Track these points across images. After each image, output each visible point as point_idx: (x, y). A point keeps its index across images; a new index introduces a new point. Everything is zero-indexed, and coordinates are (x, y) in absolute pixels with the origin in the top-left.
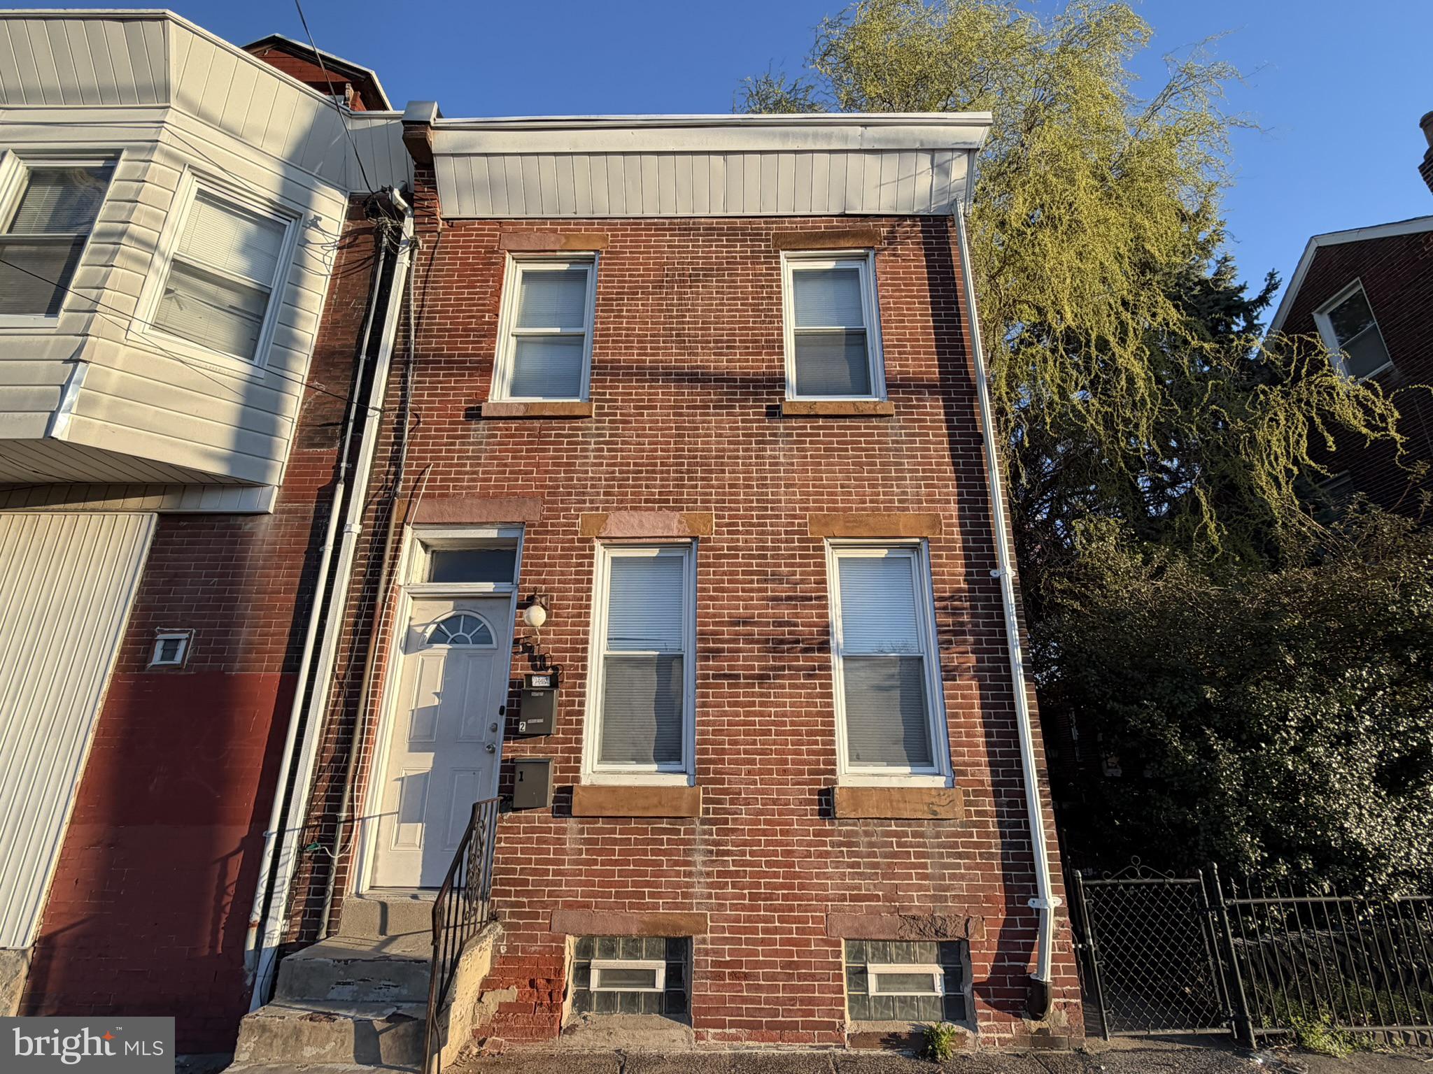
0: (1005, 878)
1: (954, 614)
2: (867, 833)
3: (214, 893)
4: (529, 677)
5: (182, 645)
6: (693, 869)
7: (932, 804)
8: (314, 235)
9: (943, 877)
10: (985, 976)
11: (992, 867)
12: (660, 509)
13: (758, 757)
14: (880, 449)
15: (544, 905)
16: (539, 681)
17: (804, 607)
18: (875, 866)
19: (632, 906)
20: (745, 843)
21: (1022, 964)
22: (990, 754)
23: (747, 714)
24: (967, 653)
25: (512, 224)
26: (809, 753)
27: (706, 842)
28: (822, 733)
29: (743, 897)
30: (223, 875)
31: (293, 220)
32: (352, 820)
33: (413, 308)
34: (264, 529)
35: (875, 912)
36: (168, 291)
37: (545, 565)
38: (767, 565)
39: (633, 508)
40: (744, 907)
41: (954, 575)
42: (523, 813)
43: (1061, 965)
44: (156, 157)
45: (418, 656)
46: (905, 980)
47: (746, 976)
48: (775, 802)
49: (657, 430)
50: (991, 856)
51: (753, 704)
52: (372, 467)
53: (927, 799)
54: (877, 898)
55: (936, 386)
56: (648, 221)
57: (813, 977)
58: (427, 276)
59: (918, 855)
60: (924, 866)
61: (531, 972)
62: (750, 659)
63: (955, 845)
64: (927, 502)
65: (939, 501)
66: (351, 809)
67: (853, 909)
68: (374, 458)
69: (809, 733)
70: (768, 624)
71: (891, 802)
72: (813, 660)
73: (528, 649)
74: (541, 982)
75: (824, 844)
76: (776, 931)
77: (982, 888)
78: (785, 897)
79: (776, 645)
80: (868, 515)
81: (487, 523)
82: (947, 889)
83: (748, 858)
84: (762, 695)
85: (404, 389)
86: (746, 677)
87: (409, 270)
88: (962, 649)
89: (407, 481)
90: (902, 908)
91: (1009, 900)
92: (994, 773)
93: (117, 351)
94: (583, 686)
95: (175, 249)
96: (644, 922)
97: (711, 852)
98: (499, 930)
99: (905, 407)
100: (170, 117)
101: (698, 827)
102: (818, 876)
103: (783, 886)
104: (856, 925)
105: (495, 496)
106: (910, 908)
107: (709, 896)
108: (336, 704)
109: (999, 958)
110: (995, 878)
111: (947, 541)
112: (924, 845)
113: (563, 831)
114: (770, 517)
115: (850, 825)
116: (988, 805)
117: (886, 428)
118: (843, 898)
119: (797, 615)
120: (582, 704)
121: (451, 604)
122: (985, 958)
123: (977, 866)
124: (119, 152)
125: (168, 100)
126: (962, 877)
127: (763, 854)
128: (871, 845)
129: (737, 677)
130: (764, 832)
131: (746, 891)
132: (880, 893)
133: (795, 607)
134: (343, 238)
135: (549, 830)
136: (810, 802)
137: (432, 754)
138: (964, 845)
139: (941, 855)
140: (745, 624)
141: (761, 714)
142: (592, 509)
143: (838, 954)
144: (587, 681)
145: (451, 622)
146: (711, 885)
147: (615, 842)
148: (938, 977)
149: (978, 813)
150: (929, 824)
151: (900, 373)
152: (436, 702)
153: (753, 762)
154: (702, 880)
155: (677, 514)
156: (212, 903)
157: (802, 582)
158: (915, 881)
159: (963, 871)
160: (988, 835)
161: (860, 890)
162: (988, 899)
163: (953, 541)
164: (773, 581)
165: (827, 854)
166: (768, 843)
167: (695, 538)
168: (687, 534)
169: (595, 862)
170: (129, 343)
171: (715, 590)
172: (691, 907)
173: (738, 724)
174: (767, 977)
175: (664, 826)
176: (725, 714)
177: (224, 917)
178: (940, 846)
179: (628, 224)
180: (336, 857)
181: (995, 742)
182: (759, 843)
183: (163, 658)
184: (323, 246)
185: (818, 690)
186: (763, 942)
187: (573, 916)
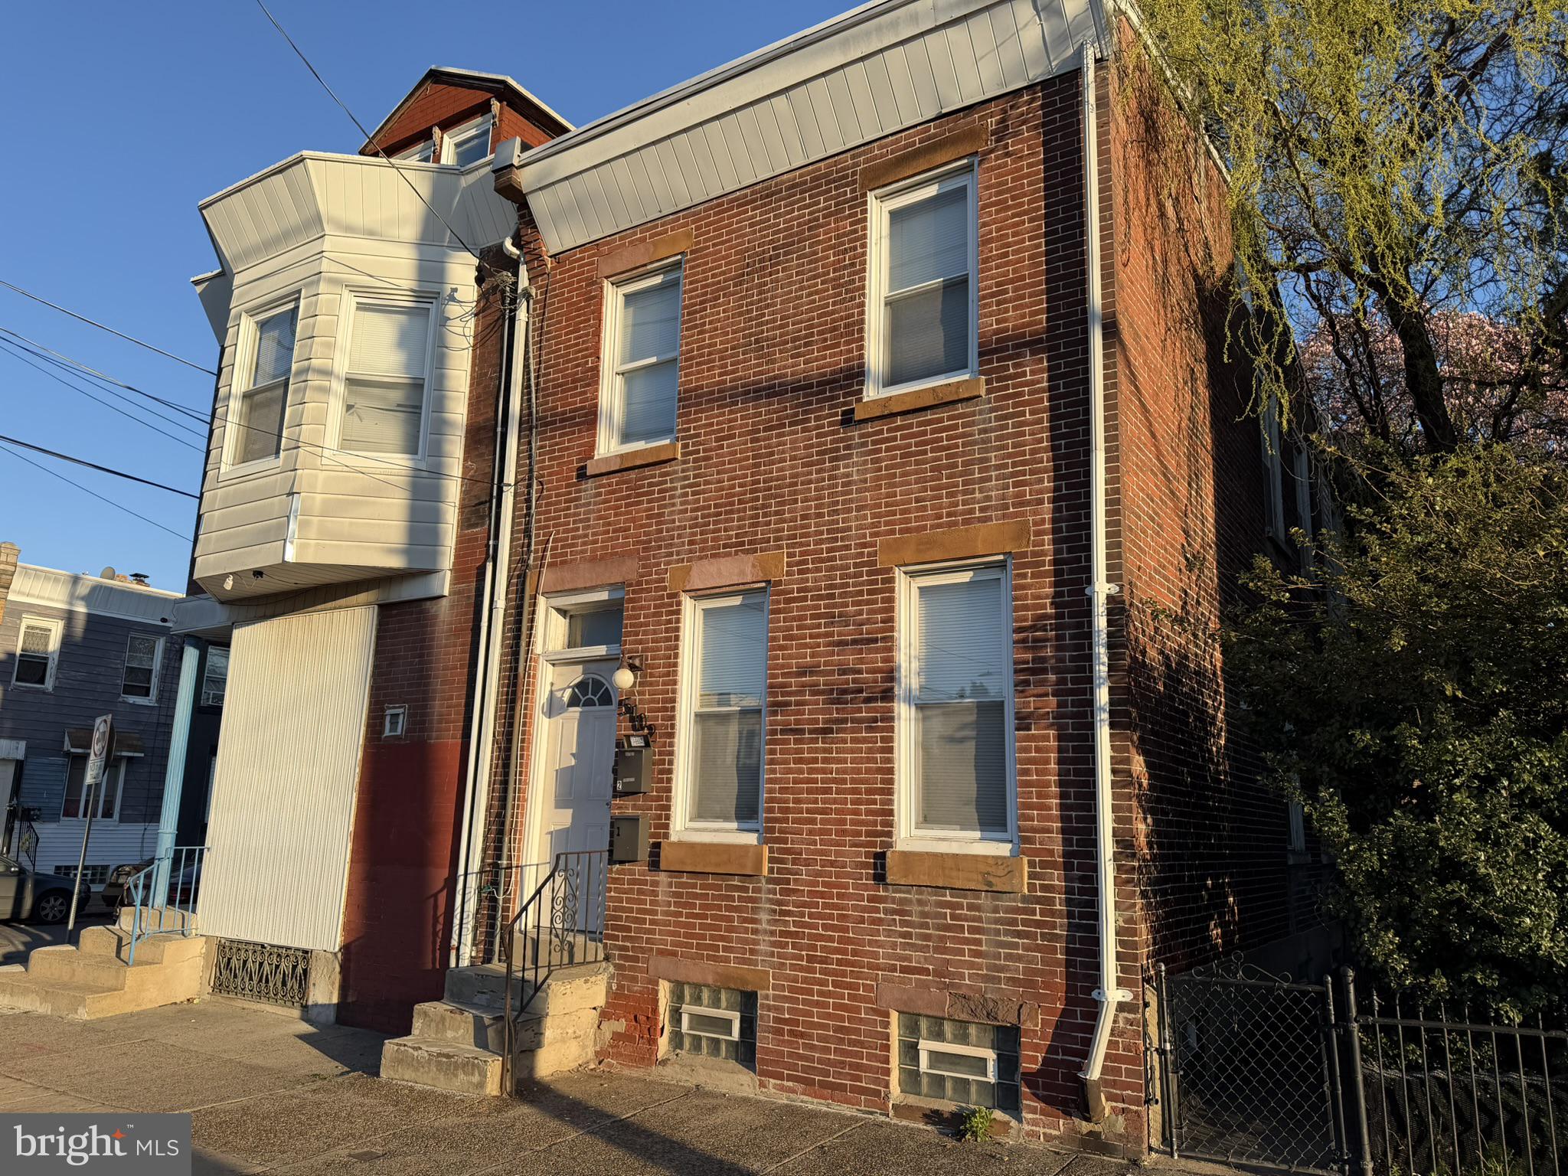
0: (1069, 964)
1: (1034, 648)
2: (920, 902)
3: (431, 922)
4: (628, 737)
5: (401, 717)
6: (758, 926)
7: (988, 874)
8: (453, 310)
9: (998, 956)
10: (1035, 1067)
11: (1054, 950)
12: (736, 553)
13: (819, 817)
14: (964, 445)
15: (643, 950)
16: (636, 742)
17: (869, 651)
18: (927, 937)
19: (709, 957)
20: (804, 905)
21: (1078, 1060)
22: (1063, 819)
23: (811, 771)
24: (1047, 695)
25: (608, 243)
26: (869, 812)
27: (771, 902)
28: (881, 792)
29: (801, 958)
30: (436, 907)
31: (434, 301)
32: (511, 868)
33: (532, 368)
34: (444, 611)
35: (925, 985)
36: (349, 407)
37: (641, 625)
38: (834, 606)
39: (714, 556)
40: (802, 969)
41: (1039, 597)
42: (627, 866)
43: (1124, 1066)
44: (322, 287)
45: (558, 720)
46: (958, 1061)
47: (802, 1035)
48: (832, 864)
49: (736, 462)
50: (1055, 938)
51: (815, 760)
52: (511, 542)
53: (982, 868)
54: (926, 972)
55: (1040, 341)
56: (730, 197)
57: (861, 1044)
58: (542, 327)
59: (972, 930)
60: (978, 942)
61: (635, 1008)
62: (814, 711)
63: (1014, 922)
64: (1014, 505)
65: (1029, 503)
66: (510, 858)
67: (902, 981)
68: (512, 533)
69: (869, 792)
70: (832, 673)
71: (943, 868)
72: (875, 709)
73: (629, 710)
74: (642, 1018)
75: (877, 910)
76: (829, 994)
77: (1041, 973)
78: (839, 962)
79: (839, 696)
80: (943, 533)
81: (597, 586)
82: (1002, 969)
83: (807, 919)
84: (825, 750)
85: (530, 457)
86: (811, 732)
87: (527, 323)
88: (1040, 690)
89: (536, 551)
90: (952, 985)
91: (1069, 989)
92: (1066, 842)
93: (316, 477)
94: (672, 745)
95: (346, 370)
96: (718, 973)
97: (774, 911)
98: (612, 969)
99: (998, 380)
100: (327, 244)
101: (764, 885)
102: (871, 943)
103: (837, 951)
104: (905, 997)
105: (602, 557)
106: (960, 986)
107: (772, 954)
108: (497, 765)
109: (1051, 1050)
110: (1057, 963)
111: (1035, 554)
112: (979, 919)
113: (655, 884)
114: (840, 548)
115: (904, 893)
116: (1056, 878)
117: (973, 414)
118: (893, 969)
119: (861, 661)
120: (671, 763)
121: (580, 668)
122: (1036, 1048)
123: (1038, 948)
124: (299, 291)
125: (323, 230)
126: (1019, 958)
127: (820, 916)
128: (924, 915)
129: (802, 731)
130: (822, 895)
131: (804, 953)
132: (931, 967)
133: (861, 652)
134: (478, 302)
135: (645, 883)
136: (865, 865)
137: (571, 811)
138: (1025, 923)
139: (998, 932)
140: (812, 673)
141: (823, 771)
142: (678, 561)
143: (887, 1025)
144: (676, 740)
145: (582, 686)
146: (774, 944)
147: (696, 896)
148: (992, 1063)
149: (1044, 888)
150: (986, 897)
151: (997, 332)
152: (573, 763)
153: (813, 821)
154: (766, 938)
155: (751, 557)
156: (431, 929)
157: (868, 621)
158: (967, 958)
159: (1020, 952)
160: (1053, 913)
161: (911, 962)
162: (1047, 985)
163: (1043, 553)
164: (840, 623)
165: (880, 921)
166: (826, 906)
167: (768, 582)
168: (760, 579)
169: (680, 914)
170: (324, 468)
171: (785, 638)
172: (755, 963)
173: (801, 781)
174: (821, 1038)
175: (735, 883)
176: (790, 771)
177: (439, 940)
178: (997, 921)
179: (711, 208)
180: (501, 898)
181: (1072, 804)
182: (817, 905)
183: (390, 731)
184: (461, 318)
185: (879, 744)
186: (817, 1004)
187: (664, 963)
